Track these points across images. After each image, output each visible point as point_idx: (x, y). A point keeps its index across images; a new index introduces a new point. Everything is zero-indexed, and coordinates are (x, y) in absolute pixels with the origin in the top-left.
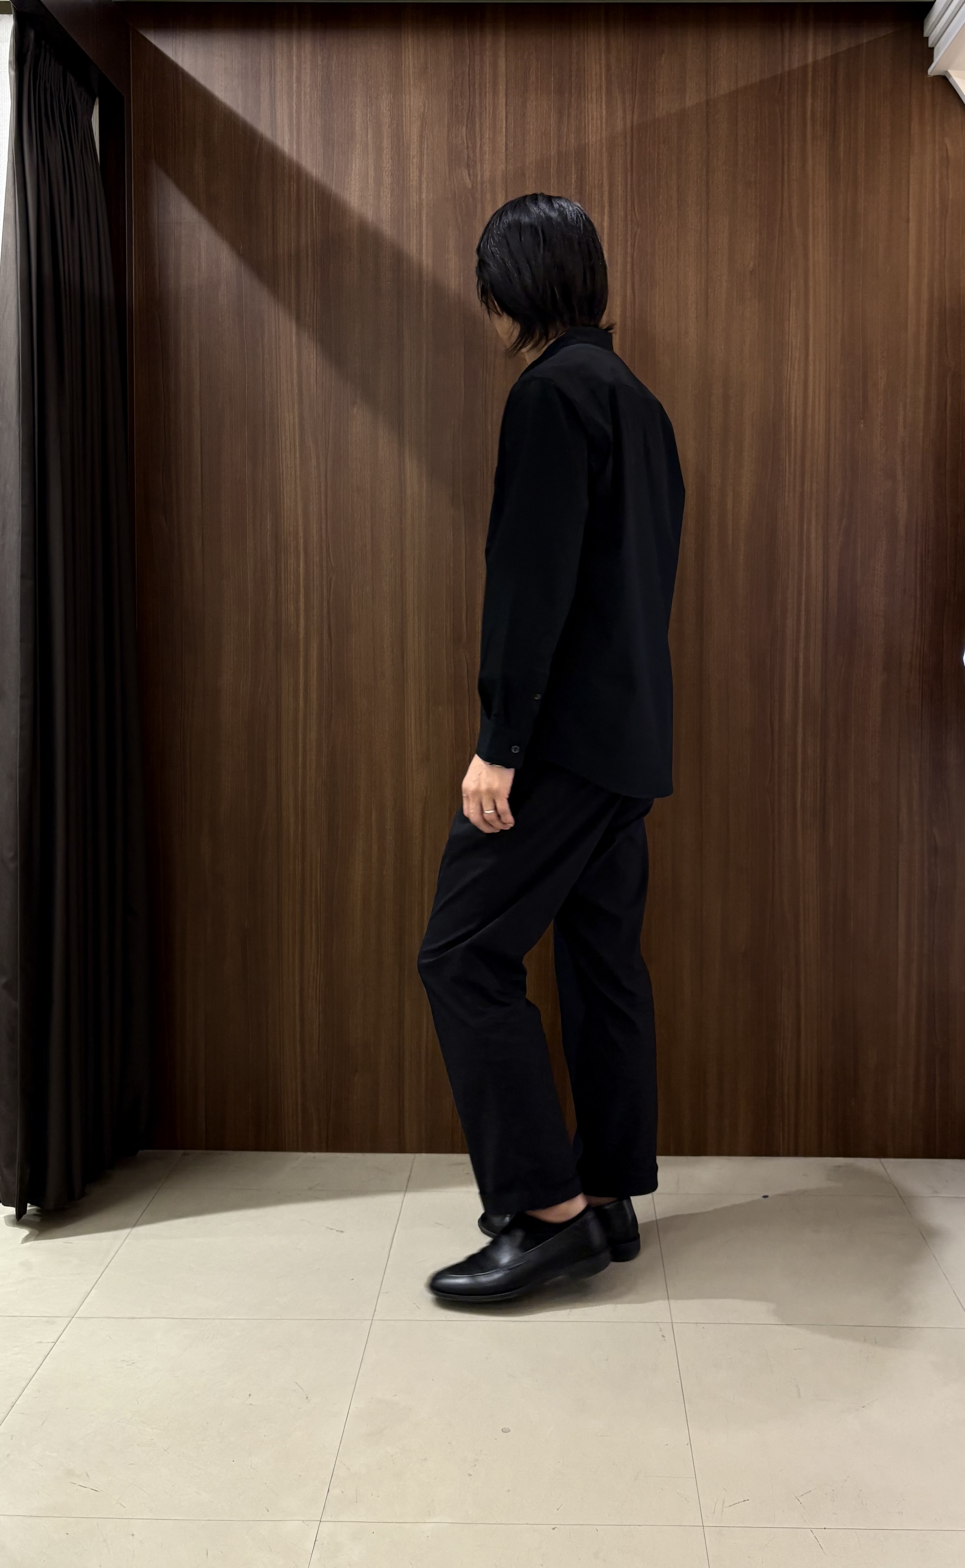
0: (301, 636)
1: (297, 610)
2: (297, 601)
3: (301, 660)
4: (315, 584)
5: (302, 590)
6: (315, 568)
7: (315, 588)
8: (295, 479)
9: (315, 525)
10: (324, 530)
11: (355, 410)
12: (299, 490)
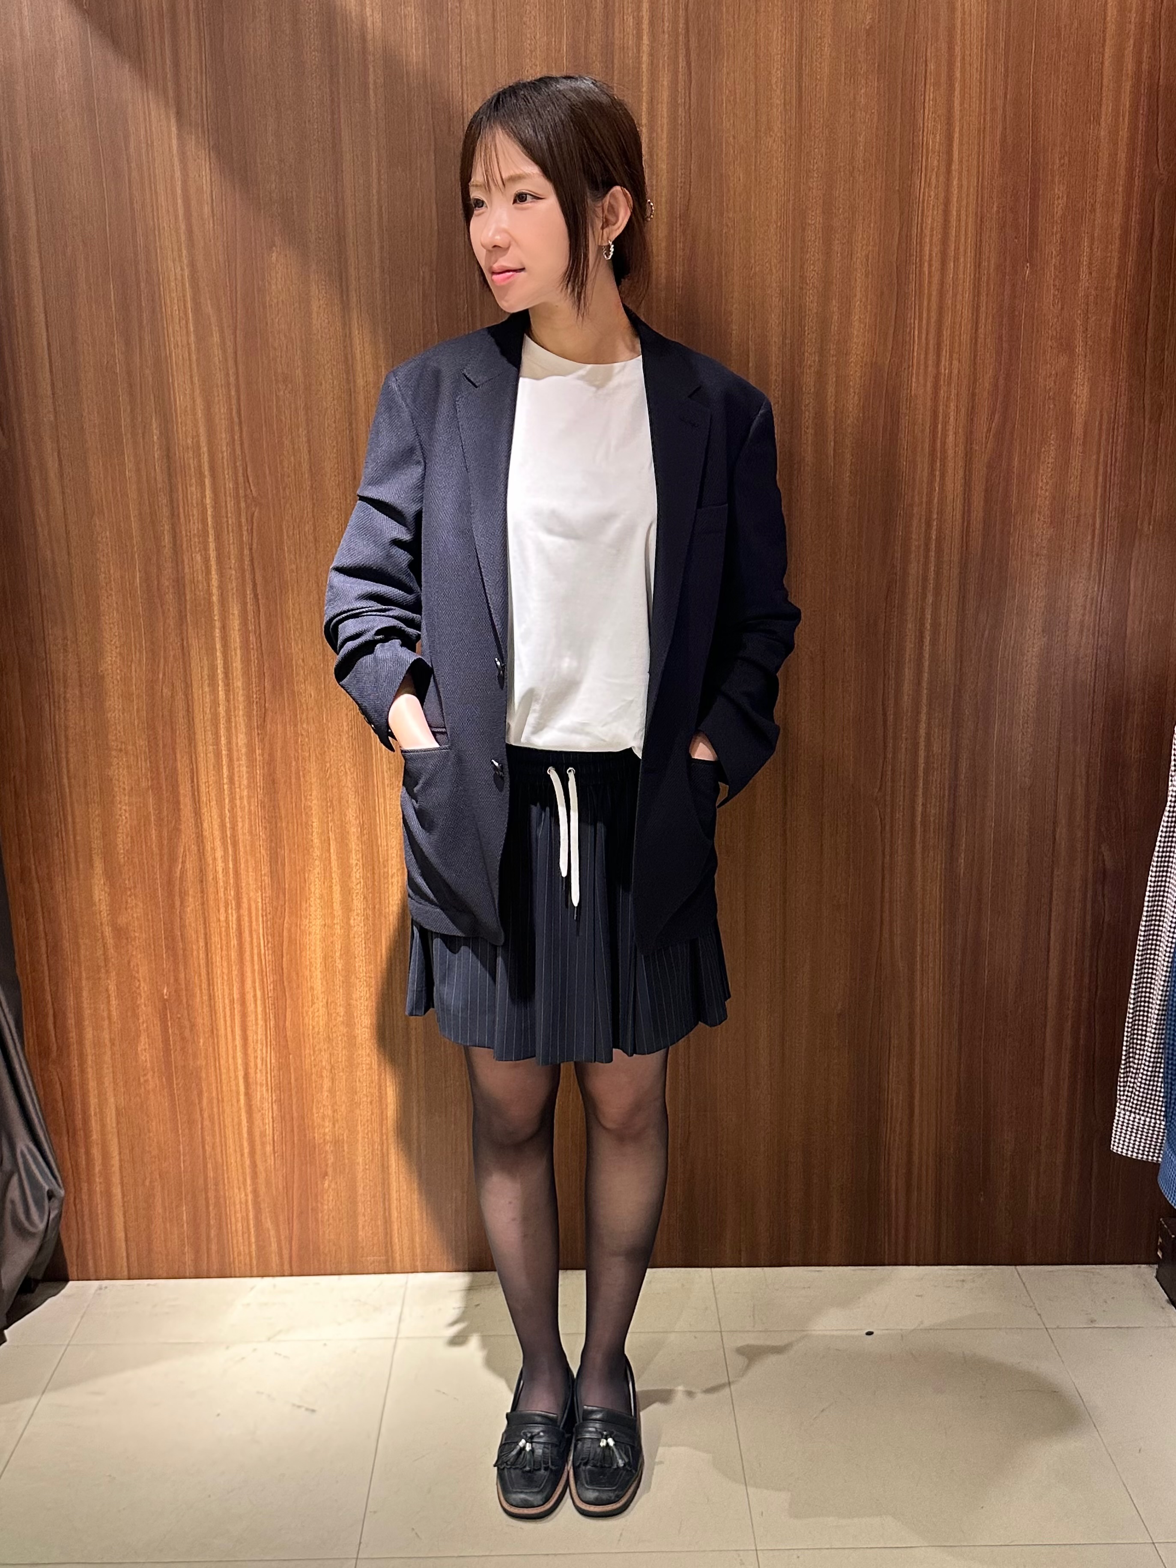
0: (215, 598)
1: (206, 560)
2: (206, 549)
3: (217, 633)
4: (230, 522)
5: (211, 532)
6: (228, 498)
7: (230, 528)
8: (190, 365)
9: (224, 436)
10: (237, 443)
11: (274, 255)
12: (196, 379)
